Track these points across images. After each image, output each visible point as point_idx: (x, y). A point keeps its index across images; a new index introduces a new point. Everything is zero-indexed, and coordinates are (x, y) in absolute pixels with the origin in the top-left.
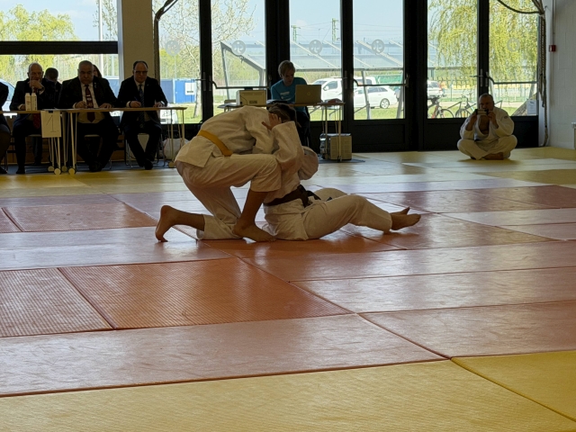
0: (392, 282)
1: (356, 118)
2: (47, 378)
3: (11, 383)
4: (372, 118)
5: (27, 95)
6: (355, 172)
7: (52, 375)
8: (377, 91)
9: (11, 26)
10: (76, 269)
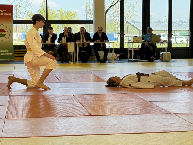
0: (185, 103)
1: (172, 47)
2: (70, 131)
3: (59, 132)
4: (177, 47)
5: (63, 38)
6: (172, 65)
7: (71, 130)
8: (179, 38)
9: (58, 15)
10: (79, 95)
